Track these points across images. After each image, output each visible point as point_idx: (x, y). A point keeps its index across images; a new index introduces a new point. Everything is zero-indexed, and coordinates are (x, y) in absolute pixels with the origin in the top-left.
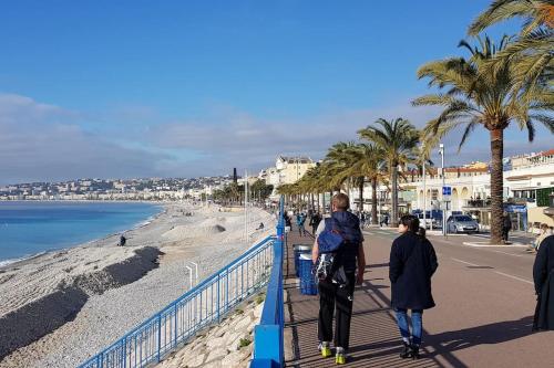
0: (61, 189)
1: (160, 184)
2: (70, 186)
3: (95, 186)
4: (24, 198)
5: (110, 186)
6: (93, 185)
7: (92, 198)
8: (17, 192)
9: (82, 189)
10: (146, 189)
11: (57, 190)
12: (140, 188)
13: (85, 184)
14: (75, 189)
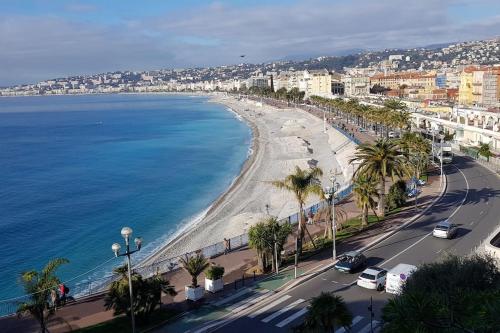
0: (95, 82)
1: (184, 74)
2: (103, 79)
3: (126, 78)
4: (67, 92)
5: (138, 78)
6: (123, 77)
7: (127, 90)
8: (58, 87)
9: (114, 81)
10: (172, 80)
11: (92, 83)
12: (167, 79)
13: (116, 76)
14: (108, 81)
